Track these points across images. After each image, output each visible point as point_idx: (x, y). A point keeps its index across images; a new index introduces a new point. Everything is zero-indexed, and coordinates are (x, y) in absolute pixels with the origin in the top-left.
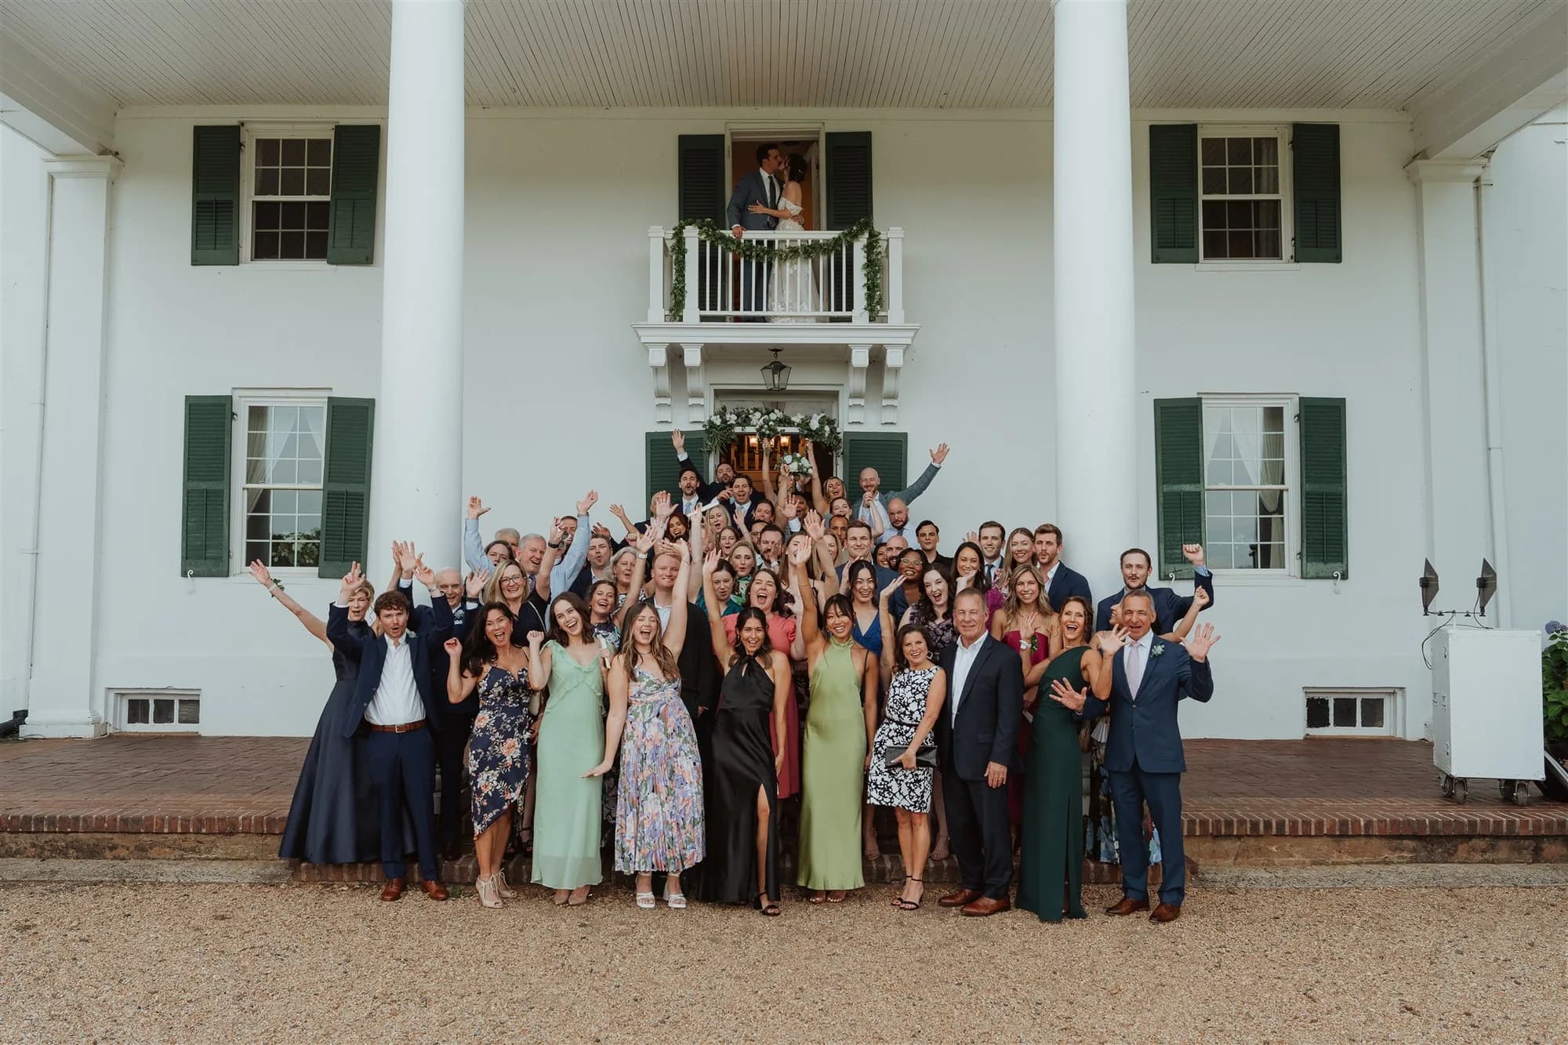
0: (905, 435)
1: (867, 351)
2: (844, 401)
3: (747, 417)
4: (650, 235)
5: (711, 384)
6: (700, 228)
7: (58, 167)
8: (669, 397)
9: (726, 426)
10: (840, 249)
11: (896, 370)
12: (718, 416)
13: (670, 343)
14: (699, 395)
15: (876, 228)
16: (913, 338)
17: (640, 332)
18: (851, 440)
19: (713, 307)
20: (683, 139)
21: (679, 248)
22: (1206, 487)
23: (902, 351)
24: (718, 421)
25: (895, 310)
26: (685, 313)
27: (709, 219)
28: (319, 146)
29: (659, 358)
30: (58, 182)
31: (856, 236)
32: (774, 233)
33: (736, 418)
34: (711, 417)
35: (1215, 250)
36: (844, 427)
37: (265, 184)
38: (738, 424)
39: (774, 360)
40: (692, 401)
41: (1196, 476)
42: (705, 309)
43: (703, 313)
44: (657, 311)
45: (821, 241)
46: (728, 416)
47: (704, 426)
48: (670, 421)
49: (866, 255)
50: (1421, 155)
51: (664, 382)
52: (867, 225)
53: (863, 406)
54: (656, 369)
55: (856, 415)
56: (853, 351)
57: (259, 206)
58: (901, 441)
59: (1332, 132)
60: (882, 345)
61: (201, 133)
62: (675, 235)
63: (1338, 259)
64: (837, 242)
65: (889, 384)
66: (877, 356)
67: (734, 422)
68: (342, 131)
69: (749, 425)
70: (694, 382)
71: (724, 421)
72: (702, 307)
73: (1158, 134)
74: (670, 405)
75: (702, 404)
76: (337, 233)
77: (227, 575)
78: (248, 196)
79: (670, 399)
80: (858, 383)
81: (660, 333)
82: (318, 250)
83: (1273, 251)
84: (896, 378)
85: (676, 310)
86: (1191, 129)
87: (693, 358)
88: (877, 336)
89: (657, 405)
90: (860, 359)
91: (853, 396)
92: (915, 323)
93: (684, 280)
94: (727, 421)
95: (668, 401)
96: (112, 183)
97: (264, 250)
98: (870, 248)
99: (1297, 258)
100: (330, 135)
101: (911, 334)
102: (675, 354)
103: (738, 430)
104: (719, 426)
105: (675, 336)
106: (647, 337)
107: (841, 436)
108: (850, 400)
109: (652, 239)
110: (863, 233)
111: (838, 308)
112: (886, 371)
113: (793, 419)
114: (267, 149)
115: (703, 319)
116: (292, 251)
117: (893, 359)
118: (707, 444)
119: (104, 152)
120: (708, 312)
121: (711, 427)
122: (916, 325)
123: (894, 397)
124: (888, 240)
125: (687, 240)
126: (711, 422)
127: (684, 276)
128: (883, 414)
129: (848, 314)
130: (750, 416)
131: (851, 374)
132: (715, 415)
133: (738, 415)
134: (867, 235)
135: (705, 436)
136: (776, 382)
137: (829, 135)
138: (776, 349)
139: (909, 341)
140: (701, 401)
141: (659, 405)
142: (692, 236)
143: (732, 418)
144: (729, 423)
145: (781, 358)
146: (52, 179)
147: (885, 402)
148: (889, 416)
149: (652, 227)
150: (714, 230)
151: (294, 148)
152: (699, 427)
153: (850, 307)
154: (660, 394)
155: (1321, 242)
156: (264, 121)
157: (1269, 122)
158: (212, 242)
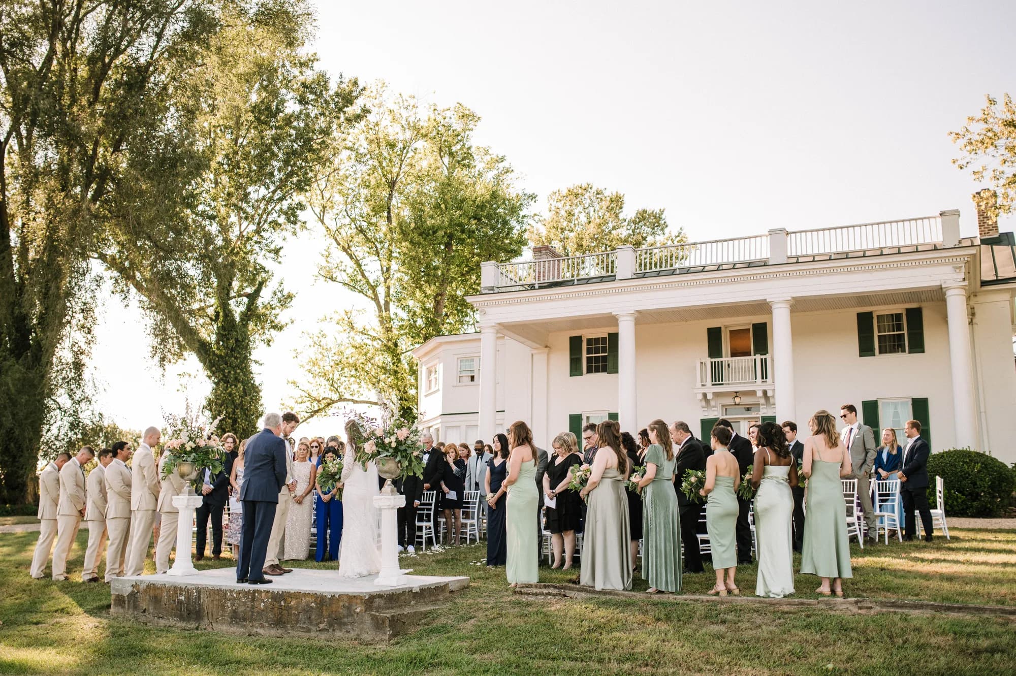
1: (762, 391)
5: (719, 403)
7: (536, 351)
8: (705, 408)
11: (772, 397)
13: (703, 392)
17: (694, 390)
19: (715, 381)
20: (709, 330)
23: (772, 391)
25: (770, 379)
26: (706, 383)
28: (604, 339)
29: (700, 397)
30: (534, 356)
35: (883, 351)
37: (589, 351)
39: (735, 395)
40: (713, 409)
41: (877, 425)
44: (699, 384)
48: (707, 415)
51: (704, 403)
53: (766, 408)
54: (700, 400)
55: (765, 411)
56: (758, 392)
57: (588, 358)
59: (920, 310)
60: (766, 389)
61: (572, 339)
62: (704, 360)
63: (923, 352)
65: (771, 400)
66: (765, 392)
68: (610, 335)
70: (712, 403)
72: (712, 381)
73: (860, 315)
74: (706, 410)
76: (610, 364)
78: (585, 355)
80: (762, 401)
81: (700, 390)
82: (604, 370)
83: (904, 351)
85: (704, 383)
86: (871, 313)
87: (710, 396)
88: (764, 387)
89: (703, 410)
90: (760, 394)
91: (762, 405)
93: (706, 374)
96: (548, 355)
97: (589, 371)
99: (910, 353)
100: (607, 336)
101: (774, 386)
102: (705, 395)
105: (705, 390)
106: (696, 391)
109: (697, 362)
112: (769, 397)
114: (589, 341)
115: (713, 385)
116: (597, 371)
117: (770, 393)
119: (546, 347)
120: (714, 383)
124: (766, 358)
125: (707, 362)
129: (756, 378)
132: (722, 411)
136: (736, 402)
137: (754, 325)
138: (736, 392)
145: (738, 395)
146: (532, 355)
147: (772, 406)
148: (774, 411)
151: (597, 340)
154: (703, 407)
155: (917, 346)
156: (588, 334)
157: (898, 308)
158: (575, 369)
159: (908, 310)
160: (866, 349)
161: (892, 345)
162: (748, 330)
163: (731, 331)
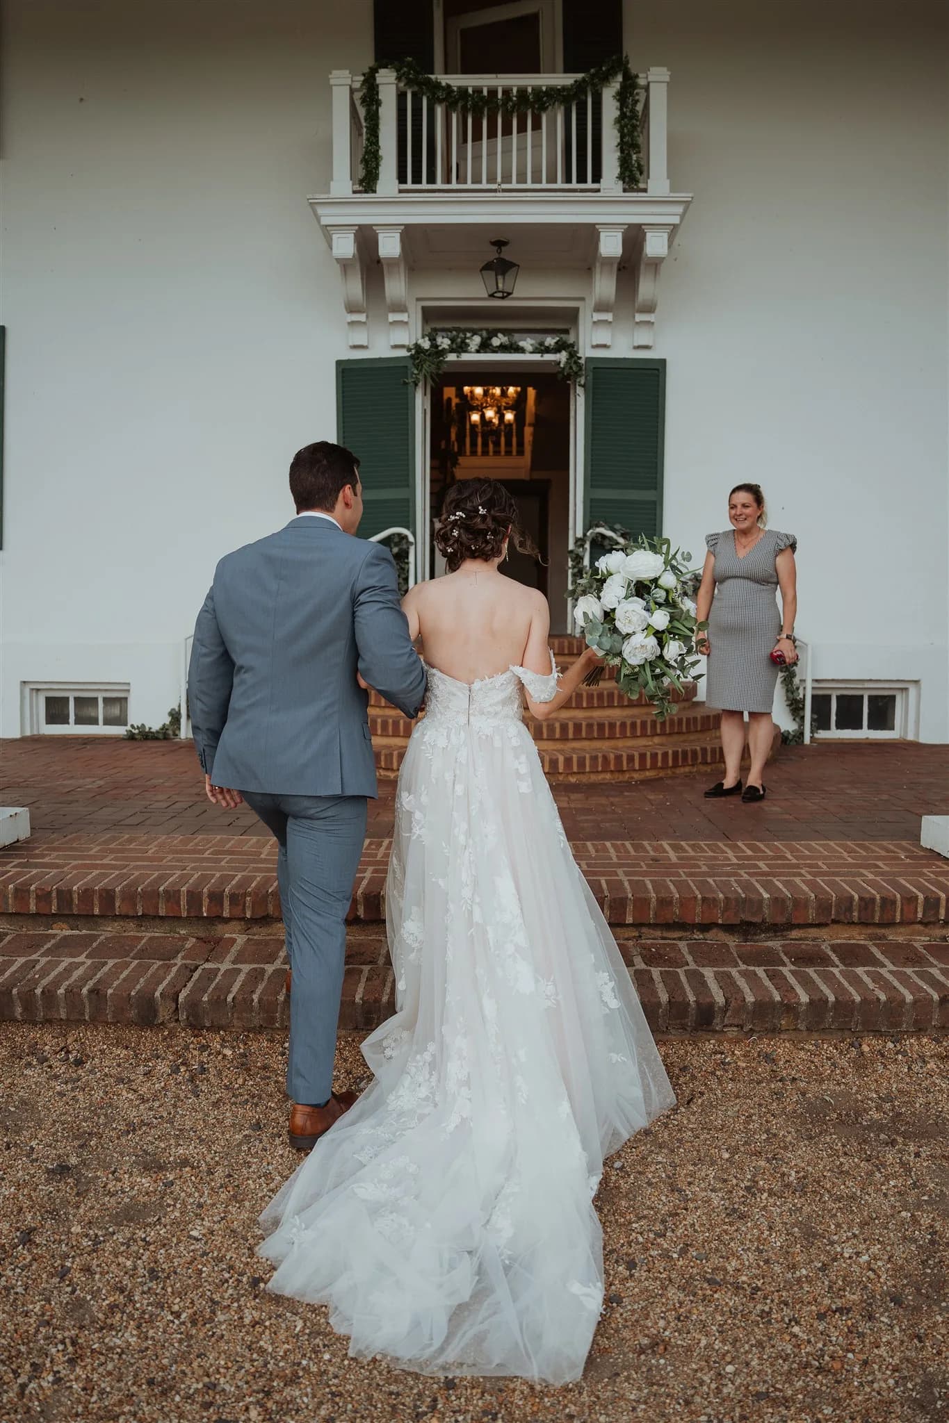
0: (663, 362)
1: (620, 236)
2: (587, 318)
3: (463, 342)
4: (332, 82)
5: (418, 299)
6: (398, 71)
8: (364, 312)
9: (437, 352)
10: (584, 98)
11: (656, 263)
12: (427, 338)
13: (359, 225)
14: (401, 308)
15: (633, 67)
16: (682, 216)
17: (320, 210)
18: (594, 368)
19: (416, 179)
21: (370, 97)
23: (666, 236)
24: (426, 344)
25: (658, 181)
26: (380, 186)
27: (410, 59)
29: (345, 246)
31: (606, 79)
32: (497, 78)
33: (449, 342)
34: (417, 340)
36: (586, 352)
38: (452, 351)
39: (497, 256)
40: (392, 317)
42: (405, 182)
43: (403, 187)
44: (342, 183)
45: (559, 87)
46: (439, 340)
47: (409, 350)
48: (365, 344)
49: (618, 104)
51: (356, 288)
52: (620, 65)
53: (610, 322)
54: (345, 265)
55: (602, 336)
56: (602, 235)
58: (658, 370)
60: (640, 226)
62: (364, 82)
64: (580, 87)
65: (646, 288)
66: (634, 237)
67: (447, 347)
69: (466, 351)
70: (396, 287)
71: (434, 346)
72: (402, 178)
74: (364, 323)
75: (406, 320)
79: (365, 315)
80: (605, 286)
81: (347, 211)
84: (655, 280)
85: (368, 181)
87: (389, 246)
88: (634, 216)
89: (349, 323)
90: (611, 246)
91: (600, 308)
92: (687, 192)
93: (377, 141)
94: (437, 346)
95: (362, 317)
98: (624, 97)
101: (680, 209)
102: (366, 238)
103: (452, 357)
104: (427, 350)
105: (366, 215)
106: (329, 216)
107: (582, 361)
108: (594, 314)
109: (334, 88)
110: (616, 74)
111: (582, 179)
112: (642, 267)
113: (521, 344)
115: (401, 191)
117: (655, 245)
118: (413, 373)
120: (409, 186)
121: (417, 352)
122: (684, 196)
123: (649, 309)
124: (647, 88)
125: (381, 88)
126: (417, 346)
127: (378, 137)
128: (635, 334)
129: (595, 186)
130: (467, 341)
131: (598, 276)
132: (423, 337)
133: (453, 340)
134: (620, 78)
135: (409, 364)
136: (500, 285)
138: (500, 242)
139: (676, 220)
140: (403, 317)
141: (352, 323)
142: (388, 82)
143: (444, 342)
144: (440, 348)
145: (507, 254)
147: (639, 317)
148: (643, 337)
149: (334, 72)
150: (418, 73)
152: (403, 353)
153: (597, 178)
154: (351, 309)
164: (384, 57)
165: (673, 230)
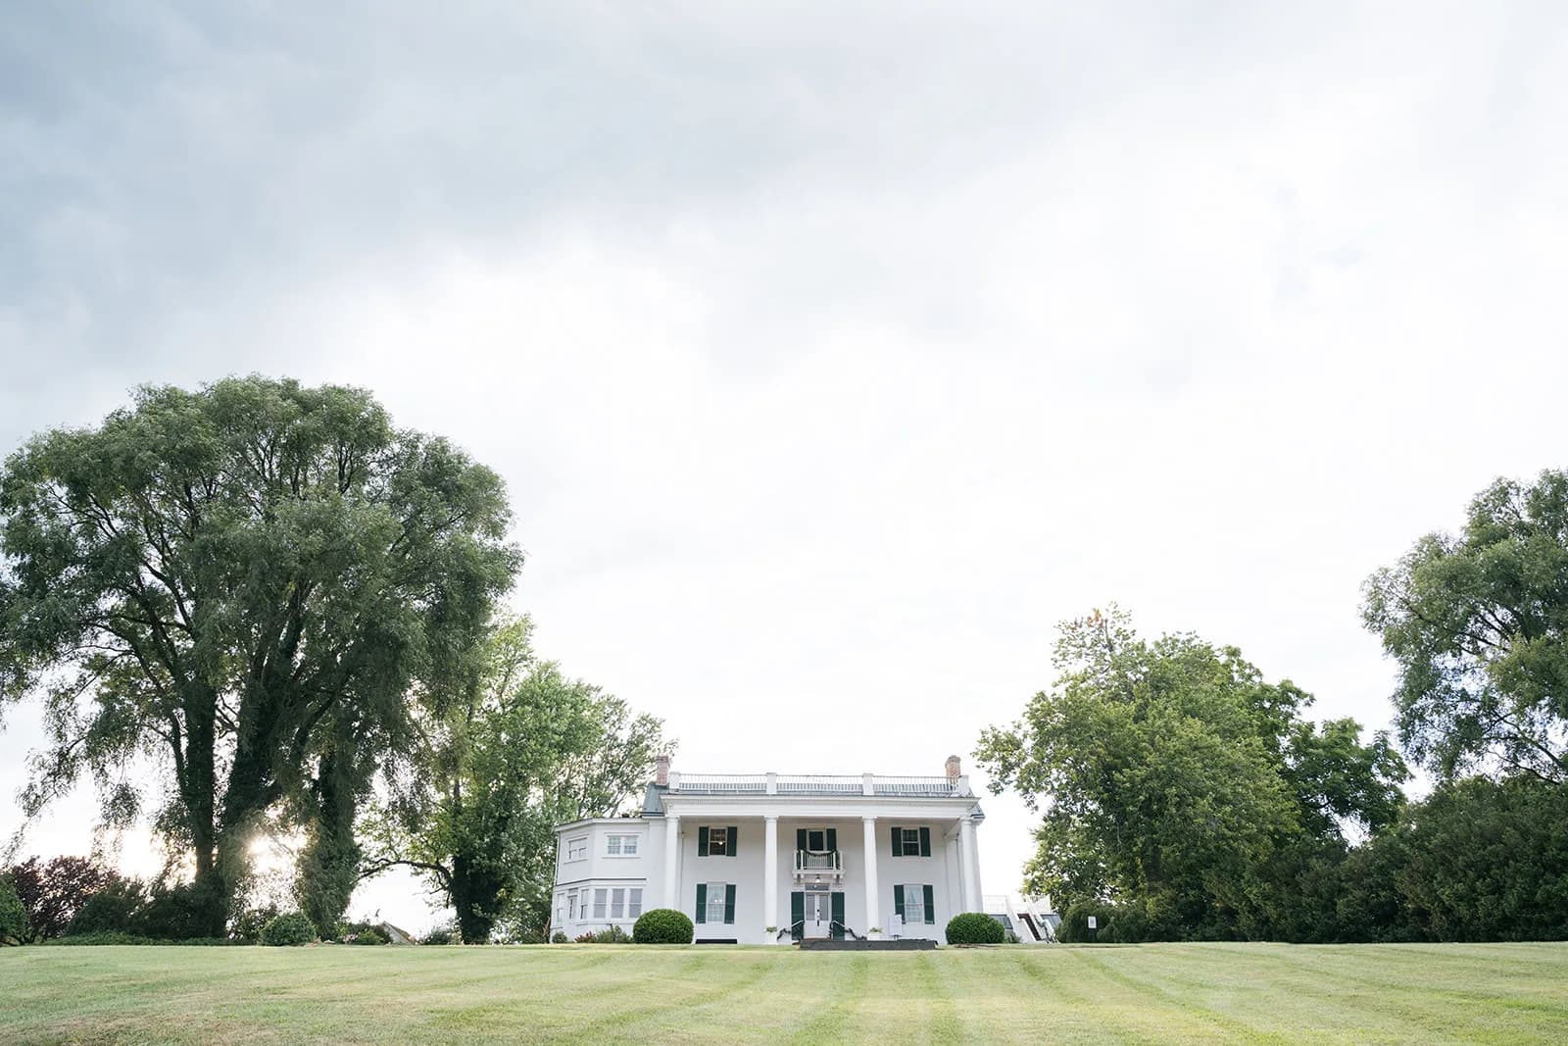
0: (843, 894)
1: (836, 875)
2: (830, 886)
5: (805, 881)
6: (803, 851)
8: (796, 885)
13: (798, 874)
14: (803, 884)
15: (837, 851)
17: (792, 872)
20: (800, 832)
21: (799, 855)
22: (905, 903)
25: (841, 867)
26: (801, 868)
27: (805, 849)
28: (725, 833)
29: (796, 877)
31: (833, 852)
35: (906, 854)
36: (831, 891)
37: (713, 839)
40: (801, 886)
41: (903, 902)
44: (796, 867)
45: (827, 854)
48: (796, 890)
50: (945, 834)
51: (795, 882)
53: (835, 886)
54: (794, 880)
55: (833, 889)
56: (833, 876)
57: (711, 844)
59: (928, 829)
60: (839, 874)
61: (701, 828)
62: (798, 852)
63: (929, 855)
64: (830, 854)
65: (840, 882)
66: (838, 876)
68: (729, 828)
70: (802, 882)
73: (893, 829)
74: (796, 887)
75: (803, 886)
76: (728, 850)
77: (704, 922)
78: (710, 842)
80: (834, 882)
81: (796, 872)
82: (725, 853)
83: (918, 854)
84: (842, 882)
85: (799, 868)
86: (900, 828)
87: (802, 877)
88: (838, 872)
89: (794, 887)
90: (835, 877)
91: (833, 884)
92: (845, 870)
96: (684, 841)
97: (712, 853)
98: (836, 855)
99: (922, 855)
100: (726, 829)
101: (845, 872)
102: (799, 876)
105: (799, 872)
106: (794, 872)
109: (793, 852)
111: (830, 867)
112: (840, 880)
114: (712, 830)
116: (720, 854)
117: (841, 877)
120: (805, 868)
123: (842, 885)
124: (840, 853)
125: (800, 853)
127: (800, 860)
128: (839, 889)
129: (832, 868)
131: (832, 880)
134: (835, 852)
136: (818, 881)
137: (827, 832)
147: (840, 886)
149: (794, 850)
150: (806, 851)
151: (720, 832)
152: (803, 891)
155: (926, 852)
156: (713, 826)
157: (916, 827)
158: (703, 852)
159: (921, 829)
160: (896, 852)
161: (911, 851)
162: (822, 833)
163: (810, 833)
164: (799, 849)
165: (844, 875)
